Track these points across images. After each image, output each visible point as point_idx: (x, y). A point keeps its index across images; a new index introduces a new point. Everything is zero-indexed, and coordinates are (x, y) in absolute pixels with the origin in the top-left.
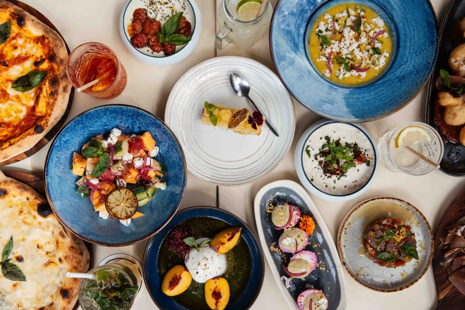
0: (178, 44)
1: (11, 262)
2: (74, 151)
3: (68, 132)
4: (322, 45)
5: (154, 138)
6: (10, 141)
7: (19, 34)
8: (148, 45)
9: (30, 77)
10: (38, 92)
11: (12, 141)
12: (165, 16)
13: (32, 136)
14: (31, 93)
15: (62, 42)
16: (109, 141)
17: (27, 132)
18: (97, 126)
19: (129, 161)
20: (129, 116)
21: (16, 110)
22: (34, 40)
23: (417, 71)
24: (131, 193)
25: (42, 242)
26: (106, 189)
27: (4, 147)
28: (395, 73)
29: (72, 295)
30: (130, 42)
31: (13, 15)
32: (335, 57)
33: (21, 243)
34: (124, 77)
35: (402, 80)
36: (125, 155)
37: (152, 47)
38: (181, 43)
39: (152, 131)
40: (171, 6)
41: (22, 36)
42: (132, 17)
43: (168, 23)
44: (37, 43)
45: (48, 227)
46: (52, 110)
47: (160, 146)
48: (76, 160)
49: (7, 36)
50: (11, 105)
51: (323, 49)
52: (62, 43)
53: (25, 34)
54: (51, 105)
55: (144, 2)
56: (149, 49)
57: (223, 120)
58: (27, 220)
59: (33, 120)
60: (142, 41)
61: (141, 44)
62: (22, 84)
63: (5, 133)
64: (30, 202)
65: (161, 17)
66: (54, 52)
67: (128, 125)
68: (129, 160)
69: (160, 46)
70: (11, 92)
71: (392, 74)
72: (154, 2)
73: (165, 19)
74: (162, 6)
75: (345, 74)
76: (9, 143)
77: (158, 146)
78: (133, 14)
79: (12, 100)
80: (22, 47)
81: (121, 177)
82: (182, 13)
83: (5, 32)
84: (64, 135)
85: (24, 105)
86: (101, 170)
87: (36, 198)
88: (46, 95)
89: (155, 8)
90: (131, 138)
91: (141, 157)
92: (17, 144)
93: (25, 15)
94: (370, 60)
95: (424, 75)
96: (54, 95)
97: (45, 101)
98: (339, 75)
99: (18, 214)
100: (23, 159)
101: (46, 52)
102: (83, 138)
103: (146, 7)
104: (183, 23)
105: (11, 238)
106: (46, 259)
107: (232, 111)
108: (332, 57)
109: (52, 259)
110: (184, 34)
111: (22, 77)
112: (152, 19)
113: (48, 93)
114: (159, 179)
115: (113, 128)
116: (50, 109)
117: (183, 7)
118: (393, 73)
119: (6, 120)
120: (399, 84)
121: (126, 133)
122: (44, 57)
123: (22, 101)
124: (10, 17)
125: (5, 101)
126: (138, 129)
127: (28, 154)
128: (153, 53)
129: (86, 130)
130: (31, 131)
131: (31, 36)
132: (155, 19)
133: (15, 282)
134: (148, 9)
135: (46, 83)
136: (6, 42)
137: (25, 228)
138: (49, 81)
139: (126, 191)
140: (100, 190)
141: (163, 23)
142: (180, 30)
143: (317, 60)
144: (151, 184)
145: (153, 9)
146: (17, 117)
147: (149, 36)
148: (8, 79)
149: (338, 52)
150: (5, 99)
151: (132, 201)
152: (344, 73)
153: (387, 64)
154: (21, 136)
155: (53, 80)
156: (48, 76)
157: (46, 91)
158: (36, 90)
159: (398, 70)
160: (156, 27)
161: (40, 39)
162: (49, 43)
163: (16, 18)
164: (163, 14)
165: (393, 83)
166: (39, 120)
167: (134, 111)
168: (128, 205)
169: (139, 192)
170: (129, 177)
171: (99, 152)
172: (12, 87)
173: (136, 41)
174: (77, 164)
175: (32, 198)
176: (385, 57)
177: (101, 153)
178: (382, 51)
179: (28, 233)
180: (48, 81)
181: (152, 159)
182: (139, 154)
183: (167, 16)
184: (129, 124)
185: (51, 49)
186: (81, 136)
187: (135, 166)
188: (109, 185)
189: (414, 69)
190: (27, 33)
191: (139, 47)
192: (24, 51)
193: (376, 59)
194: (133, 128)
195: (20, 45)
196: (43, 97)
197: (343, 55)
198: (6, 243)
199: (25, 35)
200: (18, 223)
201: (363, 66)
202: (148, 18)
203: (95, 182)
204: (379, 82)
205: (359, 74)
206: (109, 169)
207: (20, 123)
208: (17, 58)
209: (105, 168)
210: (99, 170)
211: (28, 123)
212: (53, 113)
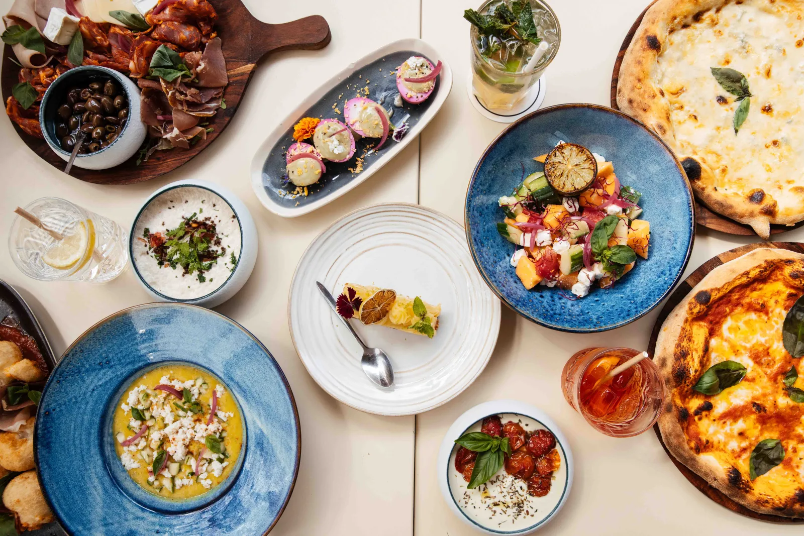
0: (477, 434)
1: (736, 97)
2: (647, 260)
3: (660, 289)
4: (222, 439)
5: (519, 279)
6: (748, 280)
7: (736, 458)
8: (527, 436)
9: (718, 386)
10: (705, 359)
11: (744, 280)
12: (498, 483)
13: (713, 287)
14: (715, 359)
15: (668, 442)
16: (591, 275)
17: (721, 294)
18: (612, 300)
19: (558, 239)
20: (560, 315)
21: (739, 332)
22: (713, 447)
23: (80, 372)
24: (555, 185)
25: (690, 124)
26: (595, 195)
27: (758, 270)
28: (114, 375)
29: (643, 41)
30: (557, 439)
31: (747, 489)
32: (204, 414)
33: (721, 124)
34: (566, 379)
35: (104, 361)
36: (565, 249)
37: (521, 431)
38: (472, 435)
39: (522, 289)
40: (487, 500)
41: (732, 455)
42: (553, 481)
43: (493, 470)
44: (707, 442)
45: (683, 146)
46: (683, 329)
47: (508, 266)
48: (645, 243)
49: (755, 454)
50: (746, 339)
51: (220, 431)
52: (667, 440)
53: (728, 458)
54: (685, 336)
55: (532, 508)
56: (525, 428)
57: (404, 306)
58: (714, 158)
59: (712, 315)
60: (537, 440)
61: (539, 437)
62: (731, 375)
63: (755, 294)
64: (712, 185)
65: (504, 481)
66: (681, 425)
67: (561, 301)
68: (560, 242)
69: (506, 432)
70: (746, 361)
71: (119, 373)
72: (516, 508)
73: (498, 477)
74: (503, 500)
75: (193, 386)
76: (750, 276)
77: (511, 267)
78: (552, 488)
79: (745, 348)
80: (730, 436)
81: (572, 214)
82: (469, 487)
83: (759, 461)
84: (665, 283)
85: (726, 340)
86: (605, 224)
87: (703, 189)
88: (694, 353)
89: (513, 497)
90: (555, 280)
91: (540, 248)
92: (737, 274)
93: (728, 488)
94: (152, 403)
95: (68, 364)
96: (681, 353)
97: (695, 343)
98: (201, 386)
99: (728, 167)
100: (724, 254)
101: (692, 427)
102: (634, 282)
103: (530, 498)
104: (468, 471)
105: (736, 131)
106: (682, 98)
107: (388, 322)
108: (208, 417)
109: (674, 98)
110: (467, 452)
111: (730, 386)
112: (519, 478)
113: (690, 356)
114: (510, 212)
115: (585, 297)
116: (687, 331)
117: (467, 498)
118: (117, 375)
119: (753, 316)
120: (111, 356)
121: (564, 288)
122: (696, 418)
123: (729, 346)
124: (752, 485)
125: (756, 347)
126: (544, 294)
127: (716, 262)
128: (520, 421)
129: (628, 294)
130: (715, 296)
131: (717, 453)
132: (514, 478)
133: (727, 67)
134: (525, 496)
135: (694, 374)
136: (756, 444)
137: (716, 147)
138: (689, 376)
139: (563, 188)
140: (606, 196)
141: (503, 472)
142: (473, 459)
143: (232, 415)
144: (522, 202)
145: (517, 495)
146: (737, 321)
147: (525, 450)
148: (752, 383)
149: (198, 423)
150: (757, 350)
151: (553, 172)
152: (194, 388)
153: (126, 392)
154: (730, 288)
155: (682, 379)
156: (690, 386)
157: (693, 360)
158: (708, 364)
159: (109, 378)
160: (513, 464)
161: (703, 447)
162: (689, 441)
163: (743, 484)
164: (502, 487)
165: (120, 360)
166: (703, 313)
167: (551, 321)
168: (560, 167)
169: (543, 191)
170: (560, 214)
171: (608, 253)
172: (745, 369)
173: (546, 442)
174: (643, 236)
175: (709, 191)
176: (128, 404)
177: (605, 252)
178: (131, 414)
179: (712, 139)
180: (691, 376)
181: (522, 244)
182: (543, 251)
183: (495, 482)
184: (559, 303)
185: (685, 431)
186: (636, 284)
187: (549, 232)
188: (591, 202)
189: (83, 377)
190: (723, 458)
191: (542, 431)
192: (727, 428)
193: (142, 402)
194: (552, 297)
195: (734, 439)
196: (699, 351)
197: (192, 416)
198: (744, 125)
199: (726, 455)
200: (728, 155)
201: (164, 394)
202: (527, 479)
203: (613, 209)
204: (140, 364)
205: (171, 382)
206: (591, 228)
207: (732, 311)
208: (740, 417)
209: (599, 229)
210: (608, 225)
211: (721, 309)
212: (681, 324)
